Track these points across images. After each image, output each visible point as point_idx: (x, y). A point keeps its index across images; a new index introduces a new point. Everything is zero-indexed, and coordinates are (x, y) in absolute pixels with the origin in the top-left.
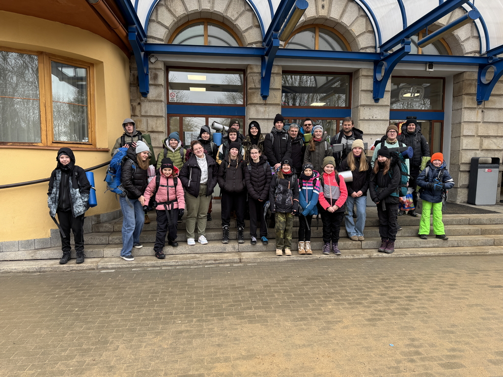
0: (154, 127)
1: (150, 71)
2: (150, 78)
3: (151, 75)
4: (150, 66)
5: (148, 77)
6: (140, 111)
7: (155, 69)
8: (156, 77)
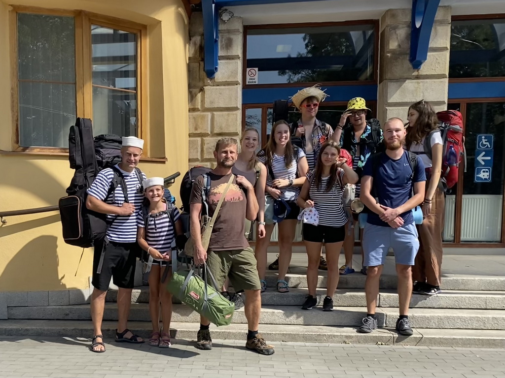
0: (223, 126)
1: (220, 35)
2: (219, 47)
3: (222, 41)
4: (221, 27)
5: (217, 46)
6: (203, 101)
7: (229, 31)
8: (229, 44)
